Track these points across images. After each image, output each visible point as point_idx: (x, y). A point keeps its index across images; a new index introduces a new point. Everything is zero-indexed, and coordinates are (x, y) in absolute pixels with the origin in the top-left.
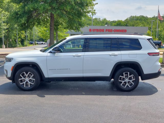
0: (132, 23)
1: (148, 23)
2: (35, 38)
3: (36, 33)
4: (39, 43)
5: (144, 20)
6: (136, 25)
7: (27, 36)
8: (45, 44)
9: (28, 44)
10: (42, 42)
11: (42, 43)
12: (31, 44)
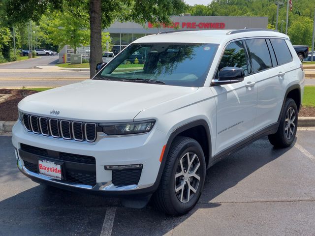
0: (223, 11)
1: (253, 10)
2: (31, 42)
3: (34, 32)
4: (39, 52)
5: (246, 4)
6: (232, 14)
7: (16, 38)
8: (52, 54)
9: (18, 56)
10: (45, 51)
11: (47, 53)
12: (25, 54)
